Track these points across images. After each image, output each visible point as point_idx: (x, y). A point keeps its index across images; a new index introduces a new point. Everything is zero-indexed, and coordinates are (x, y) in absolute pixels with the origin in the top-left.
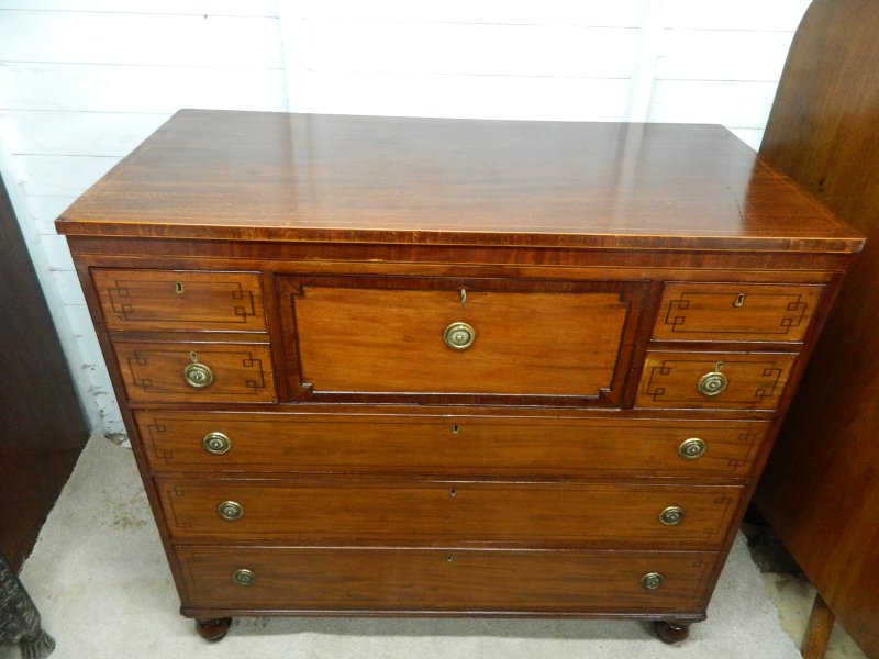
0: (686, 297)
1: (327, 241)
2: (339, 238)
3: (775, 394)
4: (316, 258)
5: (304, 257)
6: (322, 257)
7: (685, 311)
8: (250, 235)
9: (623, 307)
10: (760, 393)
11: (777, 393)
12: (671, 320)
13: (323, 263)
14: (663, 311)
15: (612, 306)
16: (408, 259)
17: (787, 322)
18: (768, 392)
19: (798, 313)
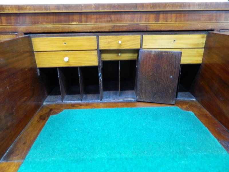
1: (49, 11)
2: (54, 9)
4: (44, 23)
5: (38, 23)
6: (46, 22)
8: (9, 9)
13: (48, 26)
16: (91, 22)
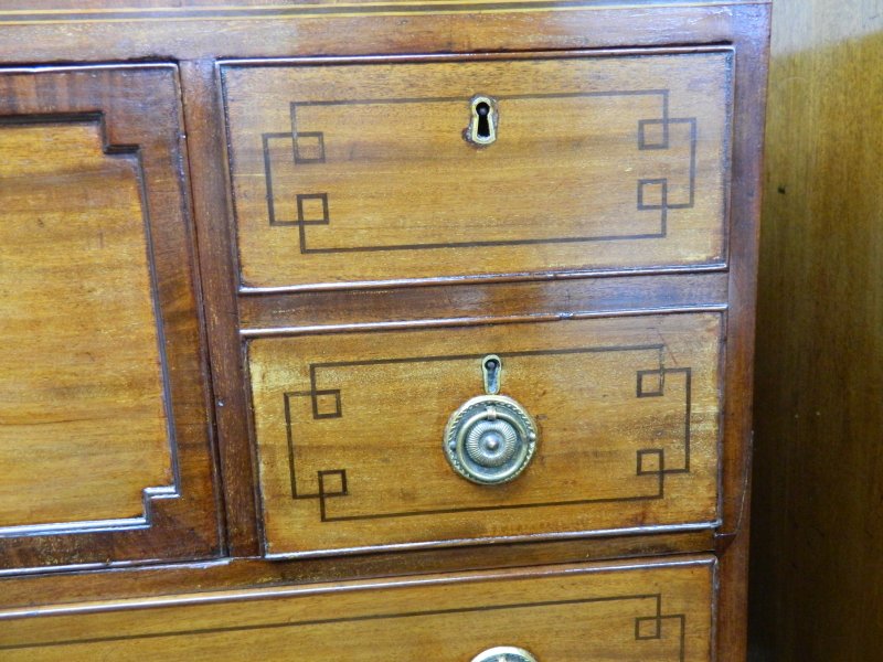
0: (308, 120)
3: (694, 461)
7: (317, 171)
9: (125, 175)
10: (651, 462)
11: (705, 457)
12: (286, 209)
14: (249, 181)
15: (83, 174)
17: (652, 195)
18: (674, 459)
19: (676, 158)
